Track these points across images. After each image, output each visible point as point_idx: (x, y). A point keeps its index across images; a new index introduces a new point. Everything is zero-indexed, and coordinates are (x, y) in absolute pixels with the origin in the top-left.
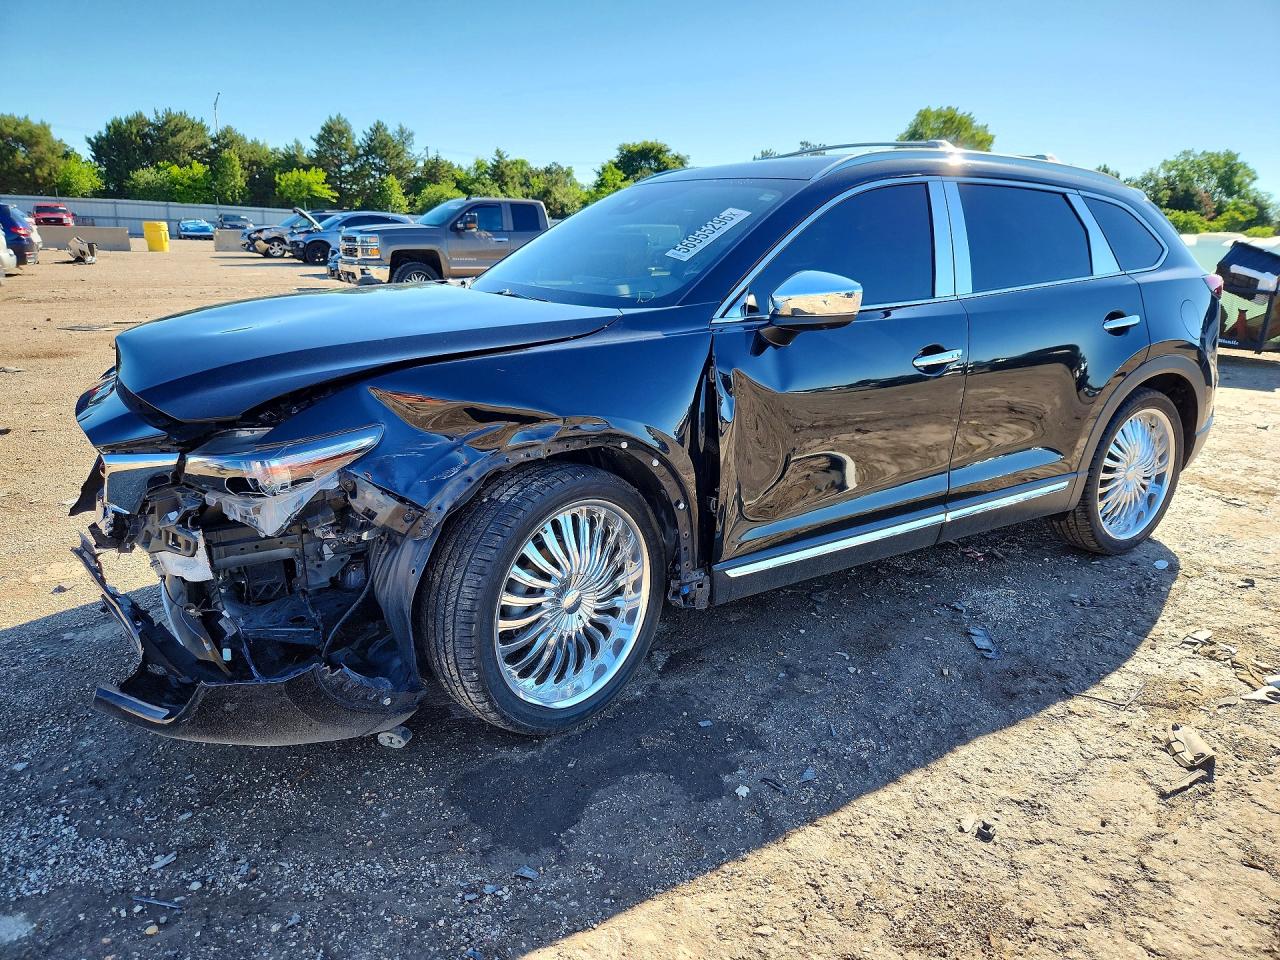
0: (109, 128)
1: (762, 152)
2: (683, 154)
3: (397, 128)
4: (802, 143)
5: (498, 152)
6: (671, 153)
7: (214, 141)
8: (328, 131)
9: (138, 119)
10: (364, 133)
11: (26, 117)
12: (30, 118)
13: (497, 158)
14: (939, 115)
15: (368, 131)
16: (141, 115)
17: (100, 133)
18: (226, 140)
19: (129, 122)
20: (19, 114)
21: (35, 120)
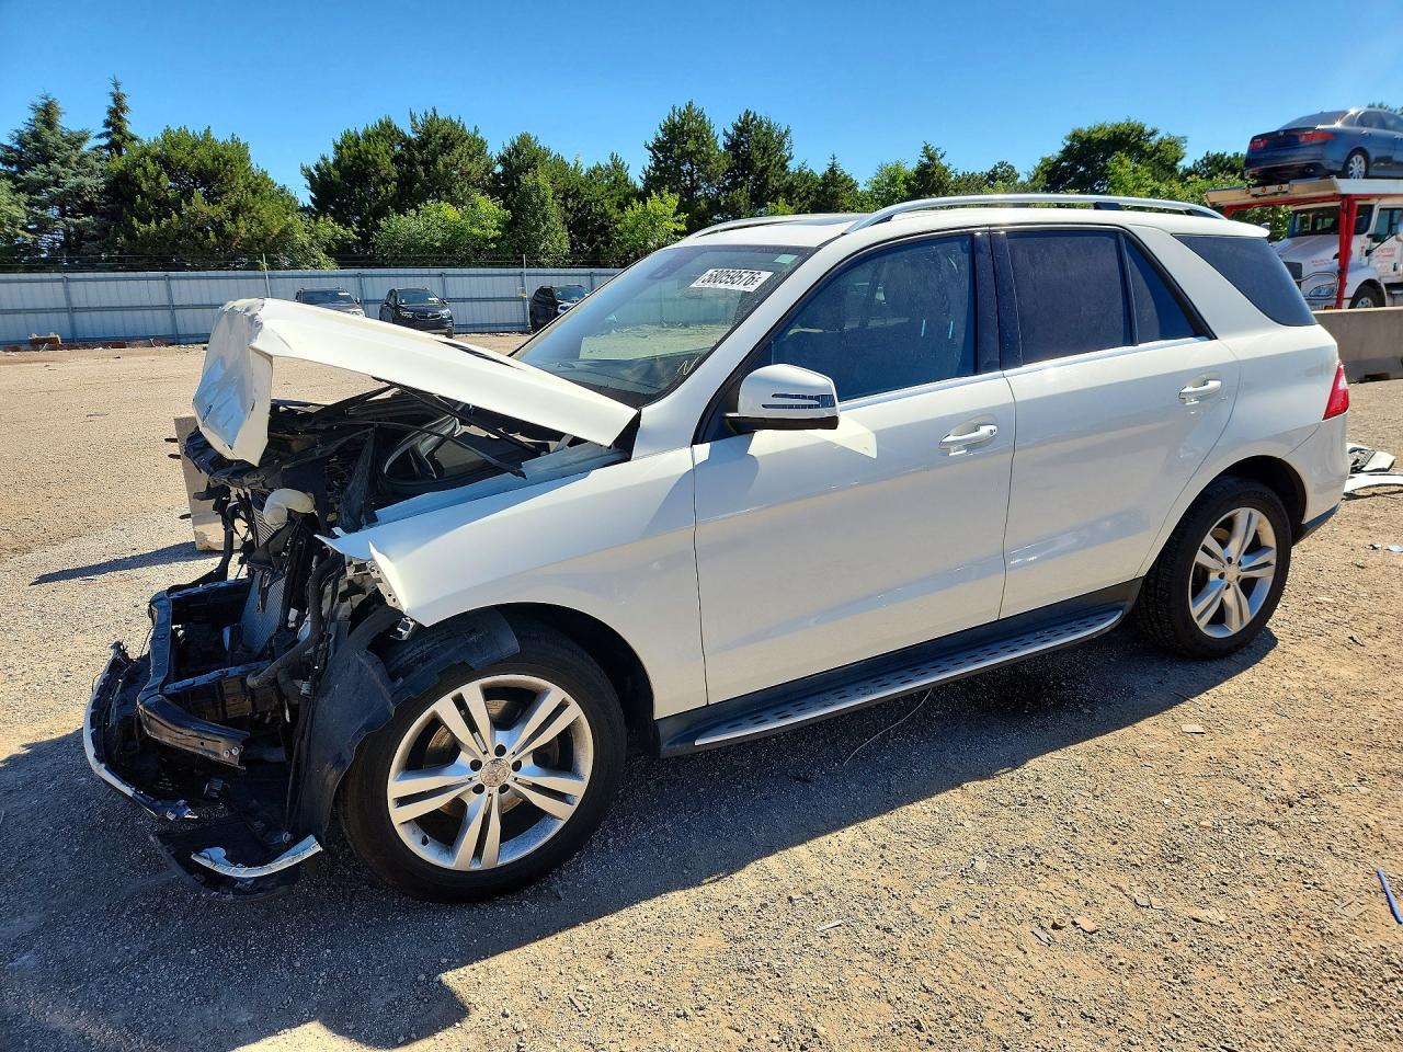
0: (338, 148)
5: (926, 148)
7: (502, 160)
9: (387, 131)
11: (208, 132)
12: (214, 135)
13: (925, 160)
15: (730, 131)
16: (389, 125)
17: (324, 159)
18: (522, 158)
19: (368, 137)
20: (196, 128)
21: (220, 136)
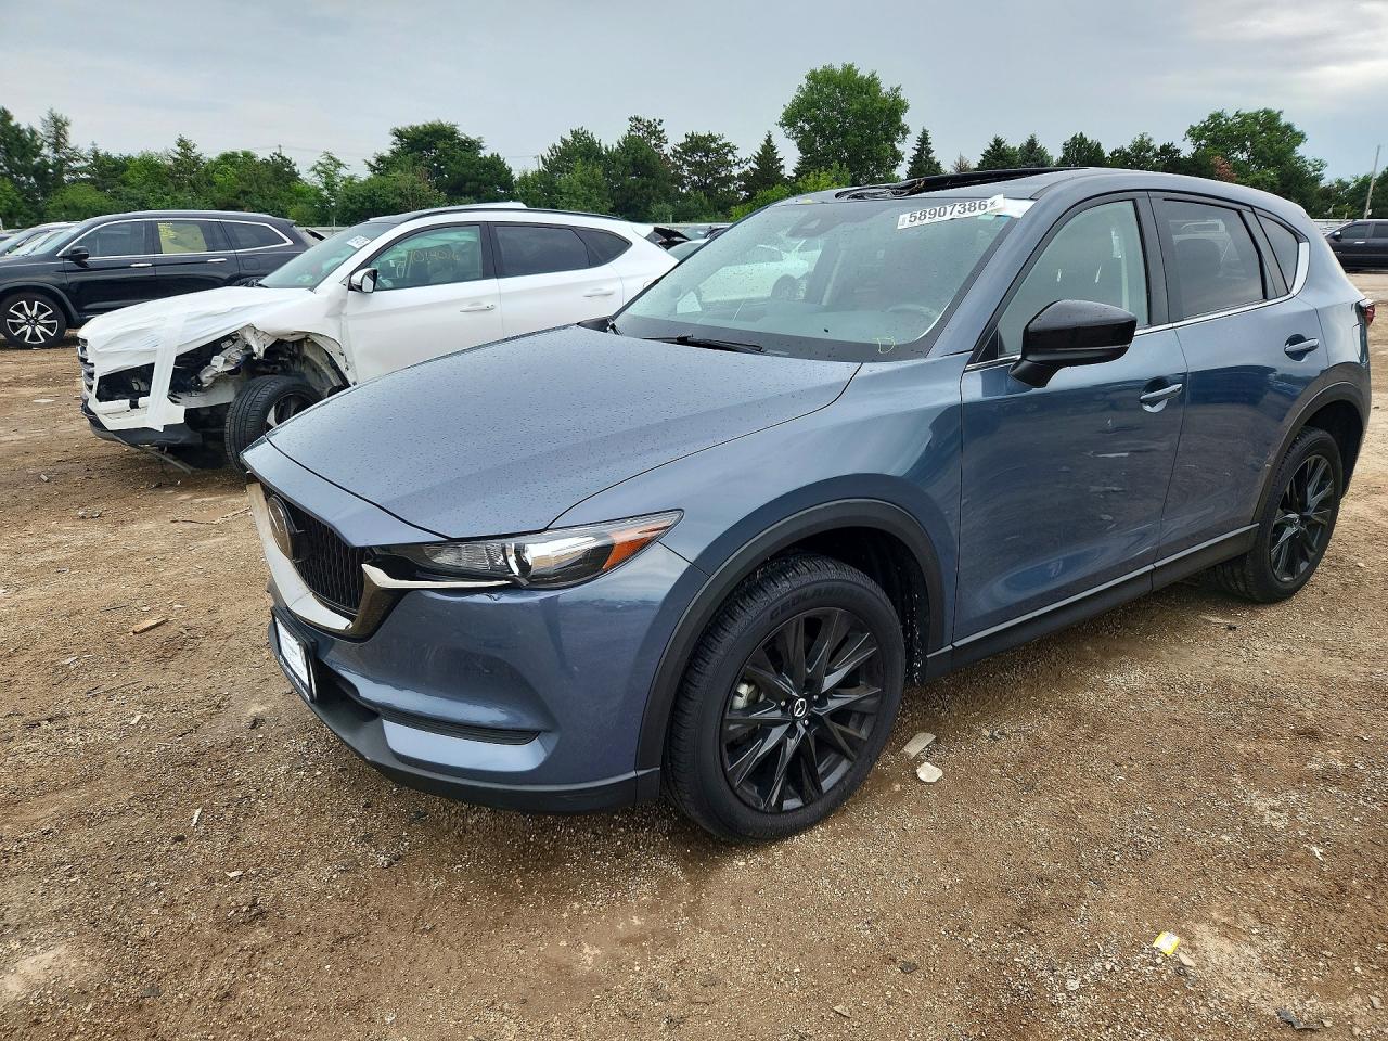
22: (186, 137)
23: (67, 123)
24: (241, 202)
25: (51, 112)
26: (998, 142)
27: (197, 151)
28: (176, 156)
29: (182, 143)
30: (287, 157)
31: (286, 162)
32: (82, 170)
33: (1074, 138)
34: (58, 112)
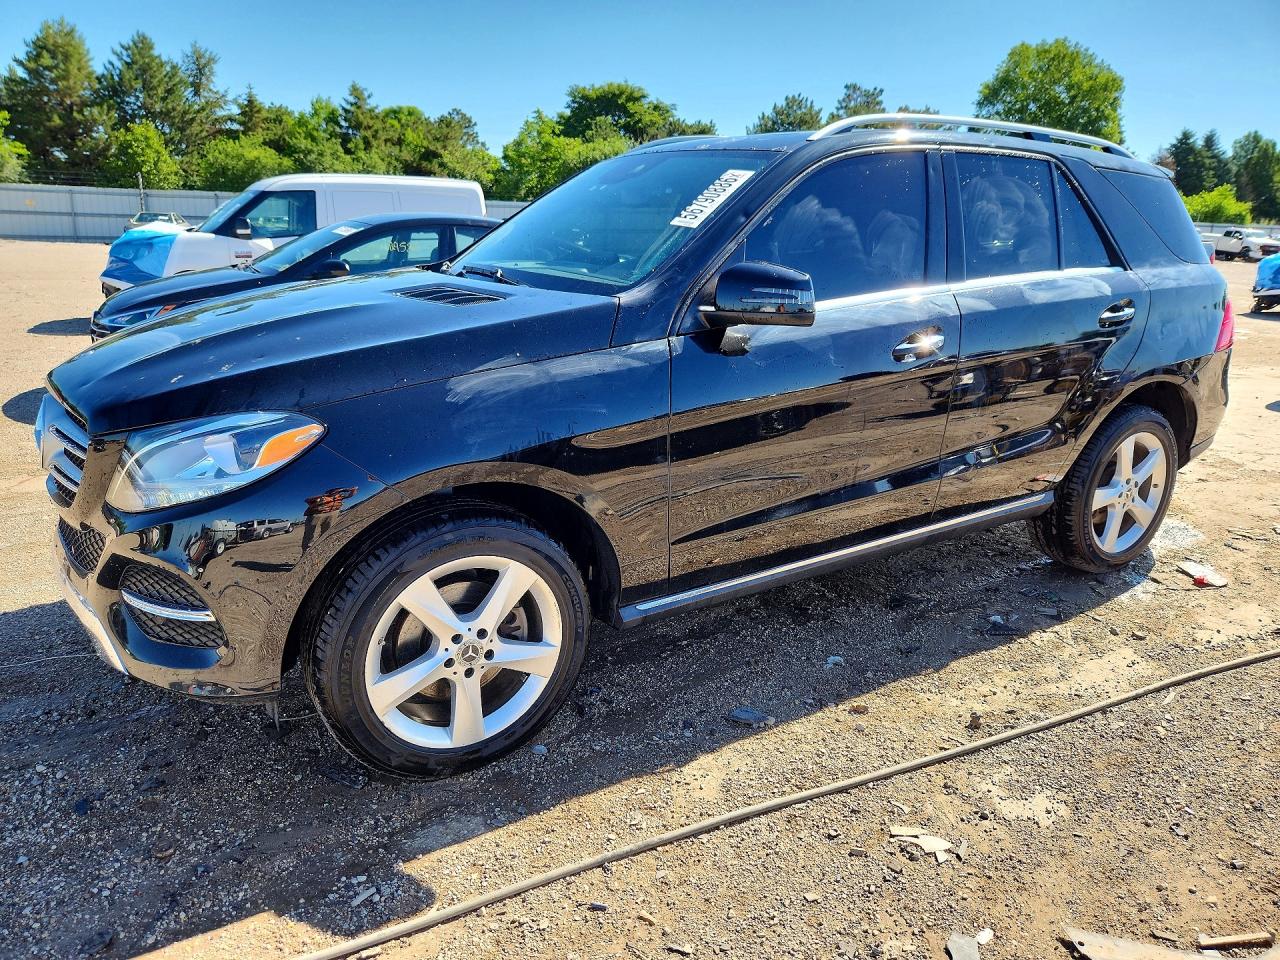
1: (787, 98)
2: (666, 101)
3: (189, 50)
4: (846, 87)
6: (648, 100)
8: (40, 47)
10: (115, 53)
14: (1042, 52)
22: (361, 84)
23: (212, 60)
24: (435, 166)
25: (194, 46)
26: (1186, 136)
27: (372, 103)
28: (348, 107)
29: (355, 90)
30: (468, 115)
31: (468, 123)
32: (232, 119)
33: (1249, 135)
34: (203, 45)
